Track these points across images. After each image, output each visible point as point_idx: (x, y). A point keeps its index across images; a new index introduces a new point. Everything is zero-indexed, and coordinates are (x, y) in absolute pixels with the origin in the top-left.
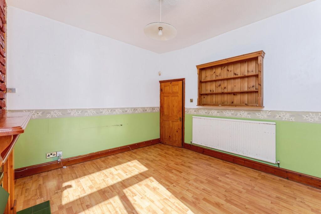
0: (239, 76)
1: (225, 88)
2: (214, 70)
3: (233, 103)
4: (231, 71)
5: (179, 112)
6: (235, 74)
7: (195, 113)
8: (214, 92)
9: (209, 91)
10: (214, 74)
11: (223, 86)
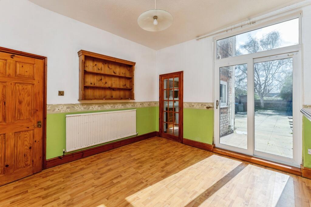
0: (117, 74)
1: (106, 83)
2: (95, 63)
3: (112, 97)
4: (111, 69)
5: (35, 113)
6: (114, 72)
7: (68, 110)
8: (96, 85)
9: (90, 83)
10: (95, 66)
11: (103, 81)
